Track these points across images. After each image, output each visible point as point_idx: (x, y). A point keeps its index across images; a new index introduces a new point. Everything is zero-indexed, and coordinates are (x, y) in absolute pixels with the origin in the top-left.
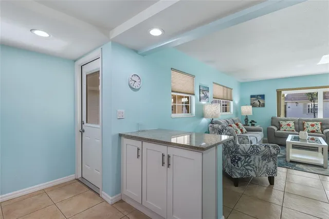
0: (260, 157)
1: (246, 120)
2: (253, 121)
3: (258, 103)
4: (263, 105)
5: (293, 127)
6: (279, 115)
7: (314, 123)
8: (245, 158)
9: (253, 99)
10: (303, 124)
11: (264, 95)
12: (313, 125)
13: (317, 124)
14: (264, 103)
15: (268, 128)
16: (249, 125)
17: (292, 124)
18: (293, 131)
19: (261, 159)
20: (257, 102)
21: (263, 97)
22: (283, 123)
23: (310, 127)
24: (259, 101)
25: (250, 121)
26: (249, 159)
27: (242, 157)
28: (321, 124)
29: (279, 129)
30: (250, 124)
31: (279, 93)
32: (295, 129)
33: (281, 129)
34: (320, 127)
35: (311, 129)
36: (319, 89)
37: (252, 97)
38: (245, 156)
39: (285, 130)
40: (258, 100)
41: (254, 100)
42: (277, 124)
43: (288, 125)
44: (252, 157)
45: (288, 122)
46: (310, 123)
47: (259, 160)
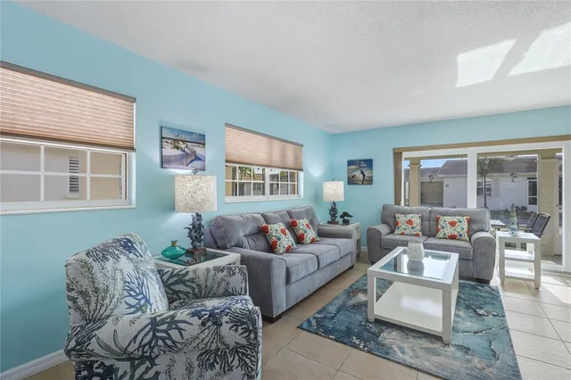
0: (194, 357)
1: (333, 211)
2: (345, 214)
3: (361, 176)
4: (370, 181)
5: (419, 228)
6: (397, 202)
7: (455, 219)
8: (134, 368)
9: (352, 167)
10: (437, 220)
11: (371, 160)
12: (453, 224)
13: (460, 222)
14: (371, 177)
15: (369, 230)
16: (337, 223)
17: (416, 220)
18: (417, 235)
19: (196, 363)
20: (358, 174)
21: (369, 163)
22: (402, 219)
23: (449, 226)
24: (362, 173)
25: (340, 213)
26: (148, 369)
27: (118, 364)
28: (470, 222)
29: (392, 232)
30: (341, 221)
31: (397, 155)
32: (422, 230)
33: (397, 232)
34: (466, 227)
35: (449, 231)
36: (469, 148)
37: (350, 163)
38: (131, 359)
39: (403, 234)
40: (360, 172)
41: (354, 170)
42: (391, 221)
43: (410, 222)
44: (162, 362)
45: (409, 217)
46: (449, 219)
47: (189, 369)
